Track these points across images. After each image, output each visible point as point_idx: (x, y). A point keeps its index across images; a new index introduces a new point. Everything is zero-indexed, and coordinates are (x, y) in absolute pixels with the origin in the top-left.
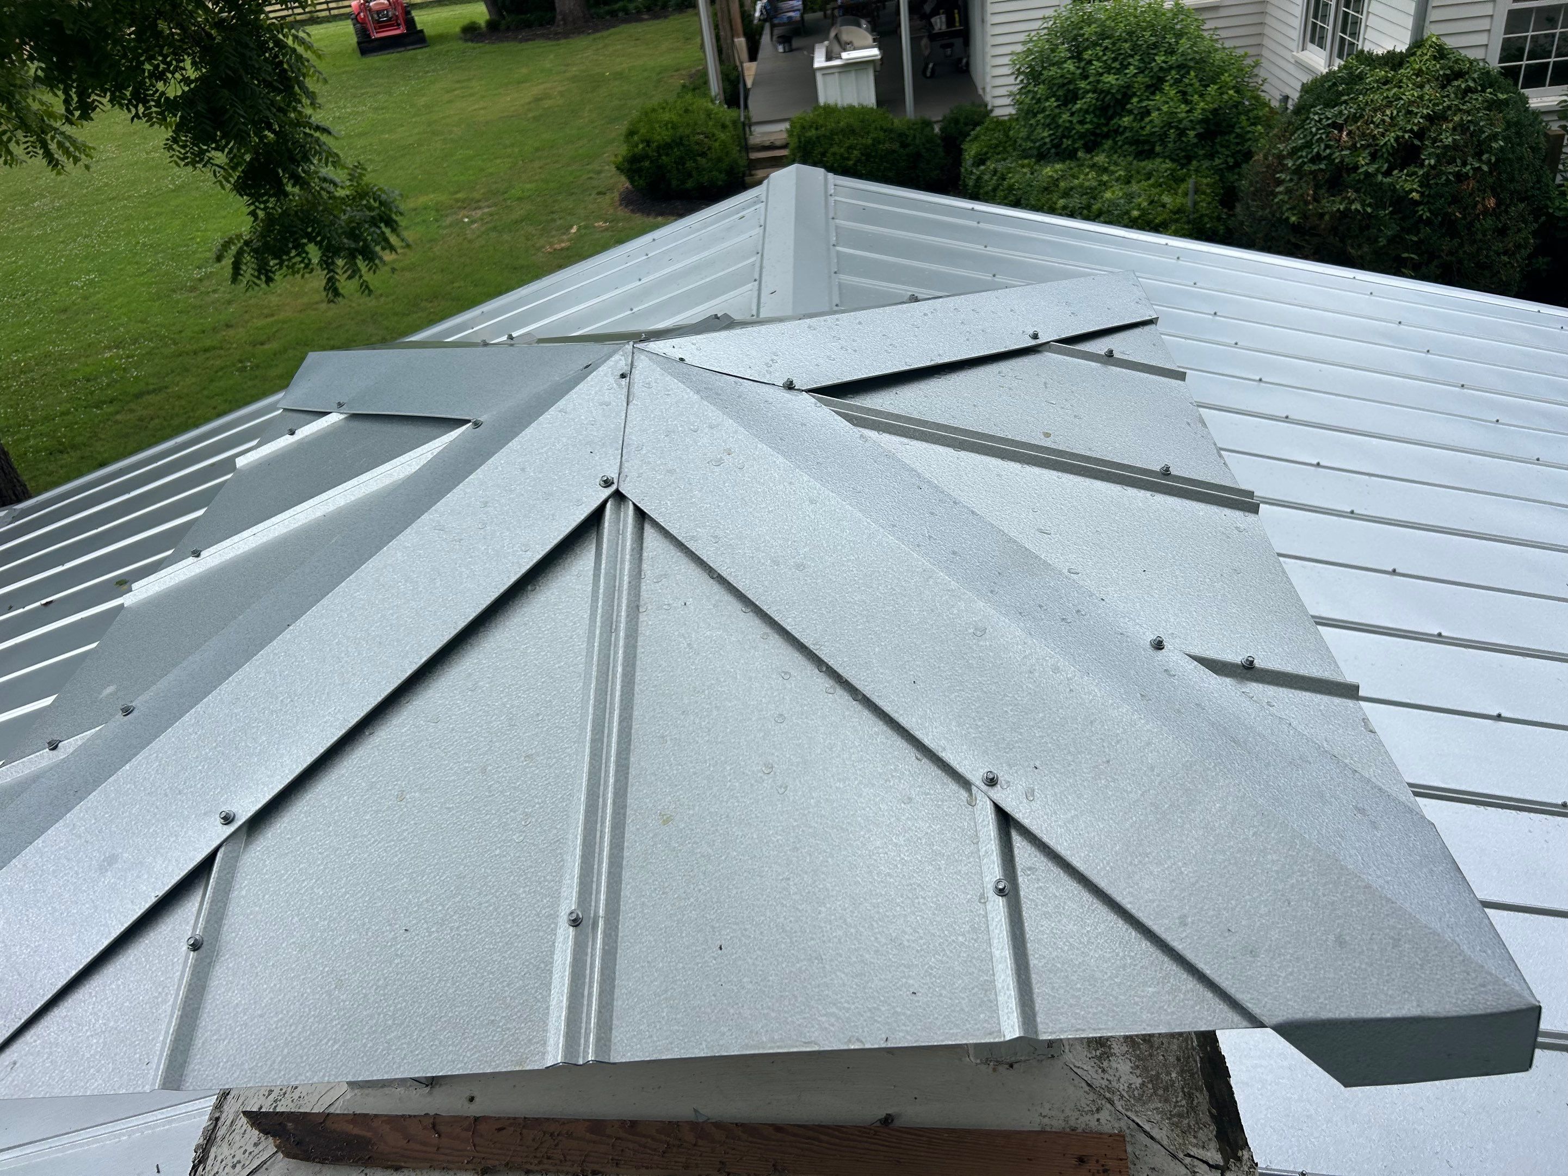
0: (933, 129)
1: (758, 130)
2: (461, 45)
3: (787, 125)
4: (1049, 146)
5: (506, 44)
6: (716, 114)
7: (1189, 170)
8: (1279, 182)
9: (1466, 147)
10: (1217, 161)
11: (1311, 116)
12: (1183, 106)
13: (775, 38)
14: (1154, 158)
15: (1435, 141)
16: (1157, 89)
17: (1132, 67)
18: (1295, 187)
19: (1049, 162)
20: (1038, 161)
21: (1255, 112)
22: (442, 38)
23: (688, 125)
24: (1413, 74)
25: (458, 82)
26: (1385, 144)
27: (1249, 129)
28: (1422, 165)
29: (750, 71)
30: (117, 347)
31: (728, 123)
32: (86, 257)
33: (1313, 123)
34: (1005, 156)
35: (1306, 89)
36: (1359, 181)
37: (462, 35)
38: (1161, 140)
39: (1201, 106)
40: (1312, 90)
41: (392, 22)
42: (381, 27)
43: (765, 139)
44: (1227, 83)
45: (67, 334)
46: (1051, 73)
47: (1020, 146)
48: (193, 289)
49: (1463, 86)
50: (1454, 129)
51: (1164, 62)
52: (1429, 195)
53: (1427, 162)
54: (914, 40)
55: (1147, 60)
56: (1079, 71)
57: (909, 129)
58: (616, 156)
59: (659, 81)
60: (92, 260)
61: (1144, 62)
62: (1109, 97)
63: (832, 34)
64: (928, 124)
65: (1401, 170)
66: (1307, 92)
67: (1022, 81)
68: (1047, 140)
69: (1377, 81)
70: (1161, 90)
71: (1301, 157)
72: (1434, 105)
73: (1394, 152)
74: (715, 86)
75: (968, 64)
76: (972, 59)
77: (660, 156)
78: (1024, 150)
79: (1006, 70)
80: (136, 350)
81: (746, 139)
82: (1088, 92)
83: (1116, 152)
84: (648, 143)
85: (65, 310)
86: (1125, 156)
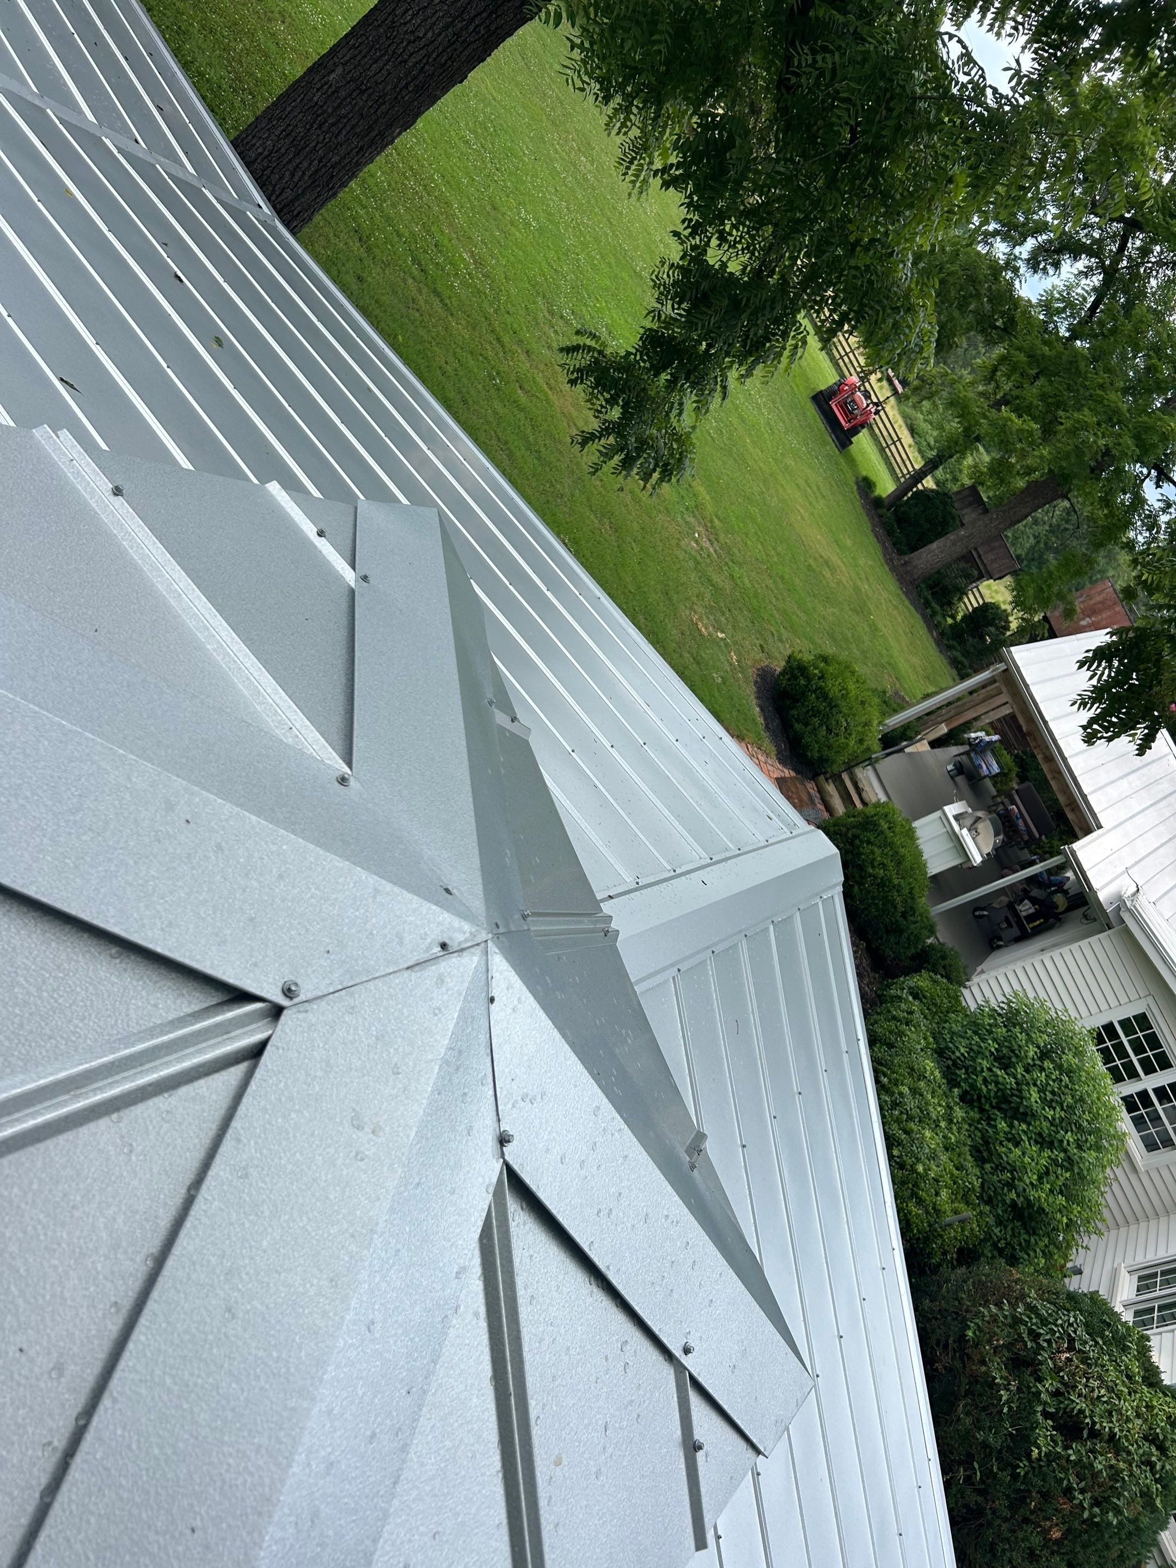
0: (929, 937)
1: (869, 772)
2: (851, 481)
3: (883, 798)
4: (953, 1057)
5: (866, 518)
6: (870, 730)
7: (979, 1205)
8: (999, 1305)
9: (1099, 1486)
10: (997, 1231)
11: (1072, 1314)
12: (1035, 1177)
13: (958, 758)
14: (978, 1166)
15: (1093, 1451)
16: (1041, 1144)
17: (1052, 1113)
18: (1000, 1324)
19: (938, 1063)
20: (935, 1051)
21: (1056, 1251)
22: (851, 461)
23: (851, 709)
24: (1147, 1403)
25: (818, 488)
26: (1073, 1401)
27: (1038, 1250)
28: (1066, 1448)
29: (922, 747)
30: (475, 262)
31: (865, 744)
32: (549, 214)
33: (1066, 1318)
34: (929, 1017)
35: (1094, 1296)
36: (1029, 1387)
37: (860, 479)
38: (997, 1166)
39: (1040, 1195)
40: (1095, 1303)
41: (849, 415)
42: (841, 407)
43: (864, 782)
44: (1072, 1213)
45: (474, 216)
46: (1019, 1035)
47: (943, 1028)
48: (552, 313)
49: (1154, 1459)
50: (1111, 1467)
51: (1068, 1141)
52: (1041, 1467)
53: (1070, 1452)
54: (1002, 891)
55: (1064, 1125)
56: (1030, 1061)
57: (921, 915)
58: (800, 651)
59: (883, 666)
60: (549, 220)
61: (1061, 1122)
62: (1018, 1100)
63: (980, 814)
64: (932, 931)
65: (1054, 1428)
66: (1091, 1299)
67: (1003, 1009)
68: (958, 1054)
69: (1127, 1368)
70: (1041, 1150)
71: (1030, 1318)
72: (1126, 1436)
73: (1068, 1413)
74: (894, 721)
75: (999, 947)
76: (1005, 949)
77: (815, 692)
78: (940, 1032)
79: (1007, 990)
80: (478, 278)
81: (858, 764)
82: (1015, 1078)
83: (970, 1125)
84: (822, 677)
85: (495, 208)
86: (970, 1136)
